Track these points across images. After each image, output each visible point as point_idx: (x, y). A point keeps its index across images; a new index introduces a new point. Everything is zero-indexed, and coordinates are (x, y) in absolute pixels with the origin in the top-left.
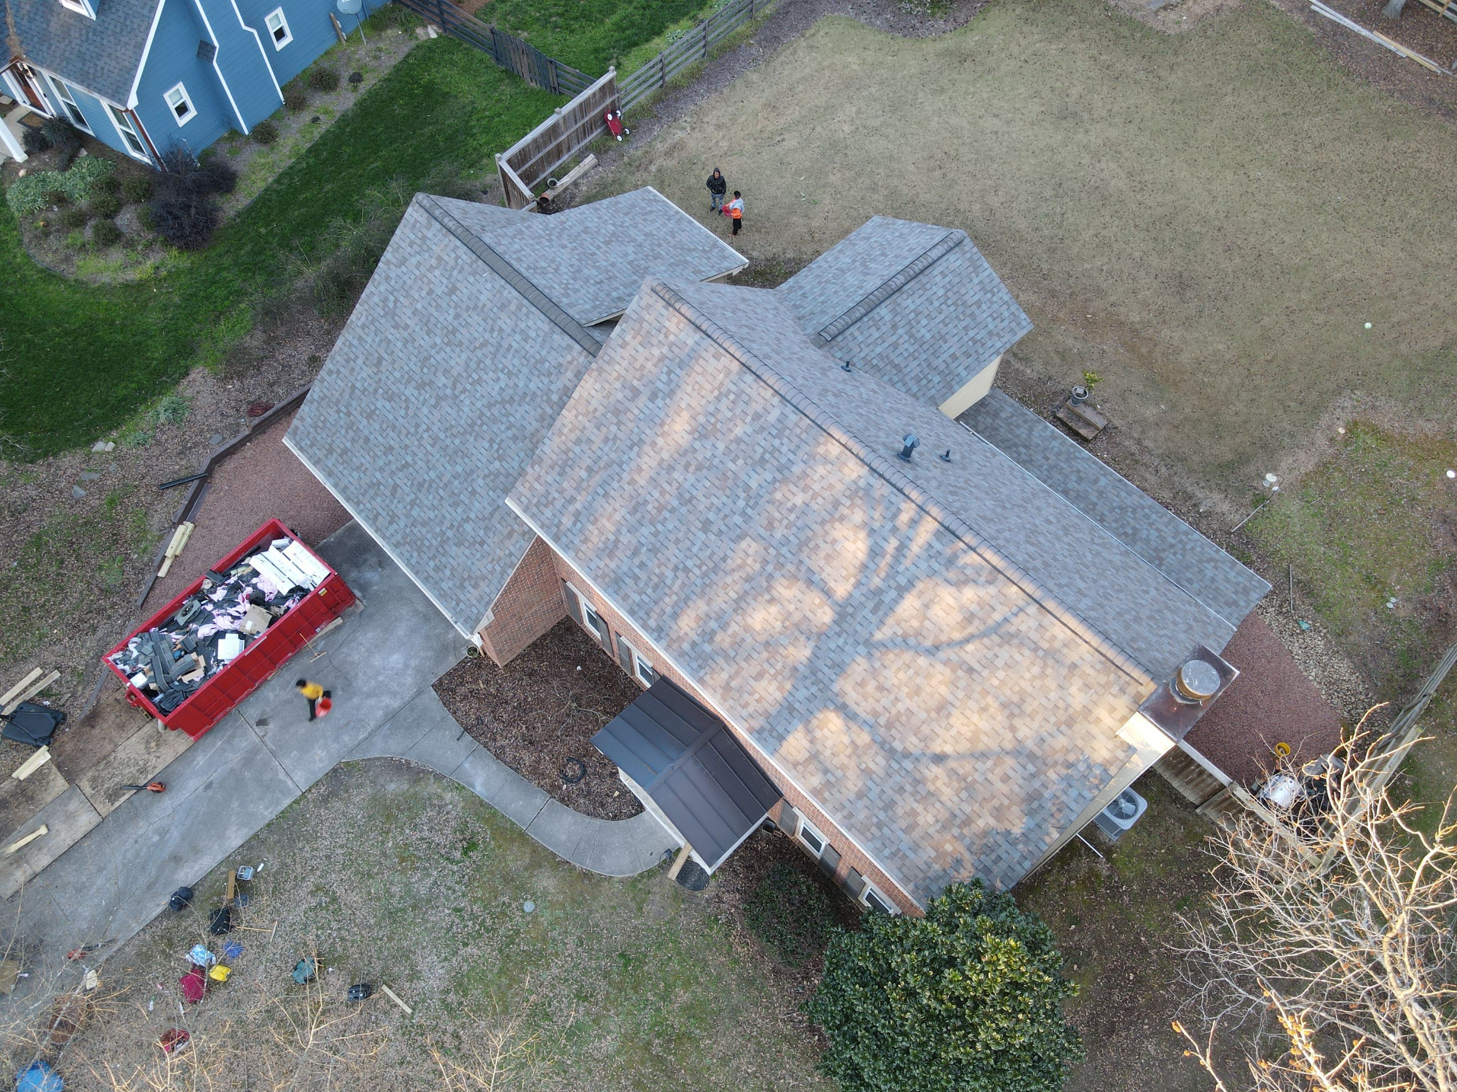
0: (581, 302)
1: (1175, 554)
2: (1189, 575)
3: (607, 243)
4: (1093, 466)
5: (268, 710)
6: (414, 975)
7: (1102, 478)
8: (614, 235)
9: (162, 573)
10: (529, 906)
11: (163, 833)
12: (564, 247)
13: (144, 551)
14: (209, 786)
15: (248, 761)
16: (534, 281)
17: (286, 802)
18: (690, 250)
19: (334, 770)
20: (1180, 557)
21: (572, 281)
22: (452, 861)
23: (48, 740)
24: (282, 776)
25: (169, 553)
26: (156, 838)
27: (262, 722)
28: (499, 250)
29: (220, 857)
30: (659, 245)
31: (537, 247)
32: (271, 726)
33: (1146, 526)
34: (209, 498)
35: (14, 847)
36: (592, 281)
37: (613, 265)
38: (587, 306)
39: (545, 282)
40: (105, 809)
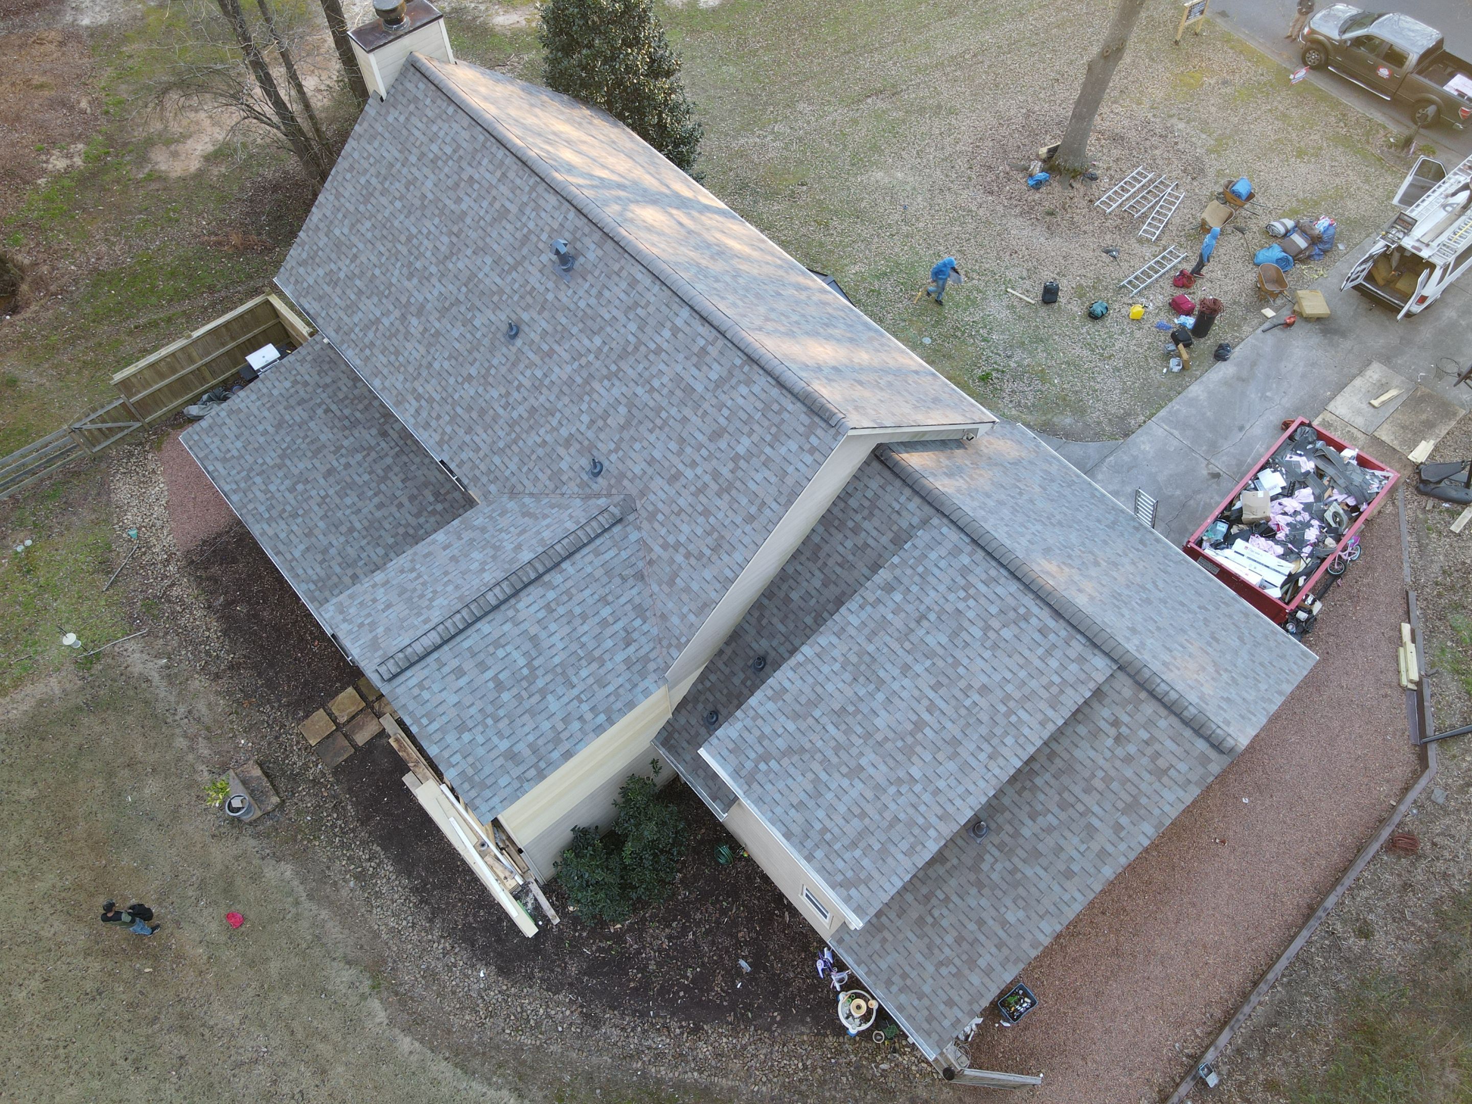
0: (942, 563)
1: (265, 463)
2: (262, 440)
3: (919, 725)
4: (300, 572)
5: (1215, 486)
6: (1011, 307)
7: (297, 554)
8: (909, 752)
9: (1406, 628)
10: (927, 341)
11: (1264, 398)
12: (984, 690)
13: (1443, 650)
14: (1241, 428)
15: (1213, 448)
16: (1014, 587)
17: (1162, 413)
18: (790, 751)
19: (1126, 435)
20: (260, 461)
21: (961, 606)
22: (998, 370)
23: (1417, 468)
24: (1176, 433)
25: (1411, 647)
26: (1268, 394)
27: (1216, 476)
28: (1078, 646)
29: (1204, 379)
30: (838, 748)
31: (1022, 674)
32: (1205, 472)
33: (278, 495)
34: (1405, 723)
35: (1393, 393)
36: (932, 617)
37: (906, 669)
38: (933, 556)
39: (1000, 590)
40: (1328, 417)
